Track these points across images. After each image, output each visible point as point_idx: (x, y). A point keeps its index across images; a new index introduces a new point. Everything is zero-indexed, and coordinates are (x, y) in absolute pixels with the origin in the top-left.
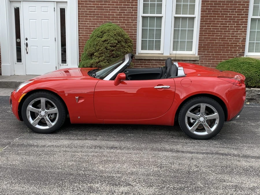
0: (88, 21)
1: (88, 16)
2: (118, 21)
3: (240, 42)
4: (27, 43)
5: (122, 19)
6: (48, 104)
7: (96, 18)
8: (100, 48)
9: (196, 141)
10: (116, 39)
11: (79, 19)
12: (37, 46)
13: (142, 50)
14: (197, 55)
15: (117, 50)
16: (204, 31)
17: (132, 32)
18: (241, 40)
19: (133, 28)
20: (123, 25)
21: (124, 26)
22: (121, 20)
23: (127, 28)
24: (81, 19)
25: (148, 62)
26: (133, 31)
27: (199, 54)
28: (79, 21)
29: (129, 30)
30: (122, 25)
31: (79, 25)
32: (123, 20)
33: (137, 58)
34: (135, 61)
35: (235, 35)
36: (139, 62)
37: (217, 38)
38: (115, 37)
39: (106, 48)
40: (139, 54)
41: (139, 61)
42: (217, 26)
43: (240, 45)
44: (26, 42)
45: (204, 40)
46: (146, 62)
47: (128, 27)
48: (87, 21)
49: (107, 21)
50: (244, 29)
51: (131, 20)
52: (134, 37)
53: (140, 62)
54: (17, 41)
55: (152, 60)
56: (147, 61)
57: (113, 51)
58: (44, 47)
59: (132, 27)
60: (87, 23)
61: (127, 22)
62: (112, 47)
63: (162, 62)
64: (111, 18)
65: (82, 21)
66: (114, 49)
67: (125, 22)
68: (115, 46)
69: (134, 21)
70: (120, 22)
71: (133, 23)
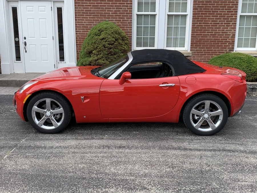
1: (85, 14)
3: (230, 38)
4: (25, 42)
5: (118, 17)
6: (53, 104)
7: (92, 16)
8: (99, 46)
9: (200, 137)
10: (113, 37)
11: (76, 18)
12: (36, 45)
13: (137, 47)
14: (189, 51)
15: (114, 48)
16: (195, 28)
17: (128, 30)
18: (230, 36)
19: (129, 26)
21: (120, 24)
22: (117, 18)
24: (78, 18)
27: (191, 50)
28: (76, 20)
29: (124, 27)
30: (117, 23)
31: (76, 23)
32: (119, 18)
35: (225, 31)
37: (208, 35)
38: (113, 35)
39: (104, 46)
40: (134, 50)
42: (208, 23)
43: (230, 41)
45: (196, 37)
47: (123, 25)
48: (84, 20)
49: (103, 19)
50: (234, 26)
51: (126, 18)
52: (130, 35)
54: (16, 40)
57: (111, 48)
58: (42, 46)
60: (83, 21)
62: (109, 45)
64: (107, 17)
65: (79, 20)
66: (112, 46)
67: (120, 20)
68: (113, 44)
69: (129, 19)
70: (115, 20)
71: (128, 21)
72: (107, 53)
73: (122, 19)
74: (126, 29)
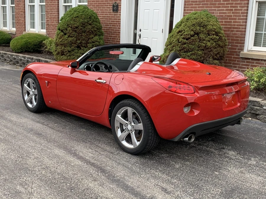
0: (193, 9)
1: (194, 3)
2: (225, 9)
5: (229, 5)
7: (201, 6)
10: (192, 30)
11: (185, 7)
12: (148, 38)
13: (254, 46)
15: (190, 43)
17: (240, 22)
19: (242, 17)
20: (230, 13)
21: (231, 14)
22: (228, 7)
23: (234, 17)
24: (187, 7)
25: (256, 63)
26: (241, 21)
28: (185, 10)
29: (236, 19)
30: (228, 13)
31: (185, 14)
32: (231, 7)
33: (242, 57)
34: (241, 60)
36: (244, 62)
38: (193, 28)
39: (178, 40)
40: (249, 51)
41: (246, 61)
44: (140, 33)
46: (253, 63)
47: (235, 16)
49: (213, 8)
51: (240, 7)
52: (242, 29)
53: (247, 62)
55: (262, 60)
56: (255, 62)
57: (185, 44)
58: (153, 39)
59: (240, 16)
61: (235, 9)
62: (184, 39)
64: (217, 5)
65: (187, 10)
66: (187, 41)
67: (232, 10)
69: (243, 8)
70: (226, 10)
71: (241, 10)
72: (179, 49)
73: (234, 9)
74: (238, 21)
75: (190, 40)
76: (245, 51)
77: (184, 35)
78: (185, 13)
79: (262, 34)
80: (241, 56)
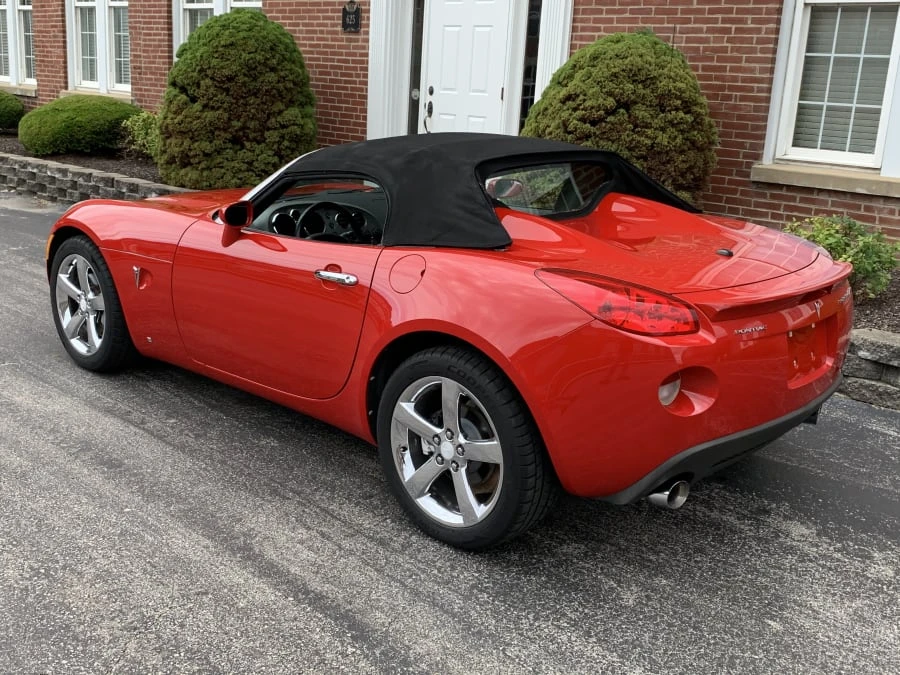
0: (602, 26)
1: (604, 8)
2: (705, 26)
4: (430, 103)
5: (720, 16)
7: (627, 15)
10: (610, 94)
11: (574, 20)
13: (794, 145)
15: (603, 136)
17: (752, 70)
19: (759, 55)
20: (721, 40)
21: (725, 44)
22: (716, 21)
23: (735, 54)
24: (582, 21)
25: (802, 200)
26: (757, 65)
28: (574, 29)
29: (739, 60)
30: (716, 40)
31: (574, 42)
32: (724, 21)
33: (756, 179)
34: (753, 189)
36: (764, 196)
38: (611, 86)
39: (565, 126)
40: (777, 161)
41: (768, 192)
44: (429, 98)
46: (793, 199)
47: (738, 50)
48: (599, 29)
51: (754, 21)
52: (758, 92)
53: (773, 196)
54: (413, 95)
55: (820, 191)
56: (799, 196)
58: (471, 119)
59: (753, 50)
60: (596, 34)
61: (736, 29)
63: (863, 204)
64: (679, 15)
65: (583, 29)
67: (727, 31)
69: (764, 27)
70: (709, 30)
71: (758, 31)
73: (734, 27)
74: (747, 65)
75: (604, 124)
76: (767, 162)
77: (585, 109)
78: (576, 39)
79: (821, 108)
80: (754, 177)
